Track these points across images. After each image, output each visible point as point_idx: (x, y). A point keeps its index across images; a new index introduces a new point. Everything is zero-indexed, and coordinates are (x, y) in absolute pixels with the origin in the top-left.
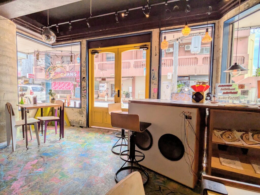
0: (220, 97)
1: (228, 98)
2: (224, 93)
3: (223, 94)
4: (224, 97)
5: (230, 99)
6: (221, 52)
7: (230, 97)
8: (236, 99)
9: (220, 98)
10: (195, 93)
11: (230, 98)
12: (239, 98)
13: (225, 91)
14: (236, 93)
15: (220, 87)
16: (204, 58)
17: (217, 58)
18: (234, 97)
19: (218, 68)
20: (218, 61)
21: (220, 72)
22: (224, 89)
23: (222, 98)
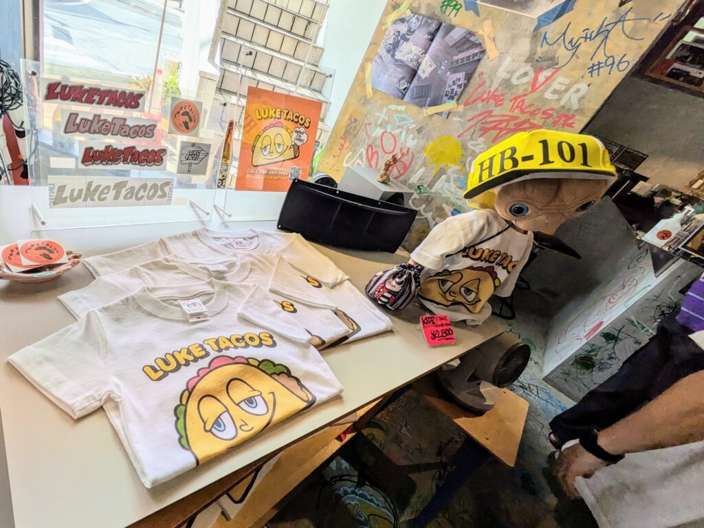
0: (62, 188)
1: (112, 193)
2: (90, 156)
3: (81, 166)
4: (90, 184)
5: (125, 198)
7: (124, 183)
9: (66, 193)
11: (124, 192)
13: (100, 142)
15: (58, 101)
18: (144, 187)
22: (92, 122)
23: (75, 194)
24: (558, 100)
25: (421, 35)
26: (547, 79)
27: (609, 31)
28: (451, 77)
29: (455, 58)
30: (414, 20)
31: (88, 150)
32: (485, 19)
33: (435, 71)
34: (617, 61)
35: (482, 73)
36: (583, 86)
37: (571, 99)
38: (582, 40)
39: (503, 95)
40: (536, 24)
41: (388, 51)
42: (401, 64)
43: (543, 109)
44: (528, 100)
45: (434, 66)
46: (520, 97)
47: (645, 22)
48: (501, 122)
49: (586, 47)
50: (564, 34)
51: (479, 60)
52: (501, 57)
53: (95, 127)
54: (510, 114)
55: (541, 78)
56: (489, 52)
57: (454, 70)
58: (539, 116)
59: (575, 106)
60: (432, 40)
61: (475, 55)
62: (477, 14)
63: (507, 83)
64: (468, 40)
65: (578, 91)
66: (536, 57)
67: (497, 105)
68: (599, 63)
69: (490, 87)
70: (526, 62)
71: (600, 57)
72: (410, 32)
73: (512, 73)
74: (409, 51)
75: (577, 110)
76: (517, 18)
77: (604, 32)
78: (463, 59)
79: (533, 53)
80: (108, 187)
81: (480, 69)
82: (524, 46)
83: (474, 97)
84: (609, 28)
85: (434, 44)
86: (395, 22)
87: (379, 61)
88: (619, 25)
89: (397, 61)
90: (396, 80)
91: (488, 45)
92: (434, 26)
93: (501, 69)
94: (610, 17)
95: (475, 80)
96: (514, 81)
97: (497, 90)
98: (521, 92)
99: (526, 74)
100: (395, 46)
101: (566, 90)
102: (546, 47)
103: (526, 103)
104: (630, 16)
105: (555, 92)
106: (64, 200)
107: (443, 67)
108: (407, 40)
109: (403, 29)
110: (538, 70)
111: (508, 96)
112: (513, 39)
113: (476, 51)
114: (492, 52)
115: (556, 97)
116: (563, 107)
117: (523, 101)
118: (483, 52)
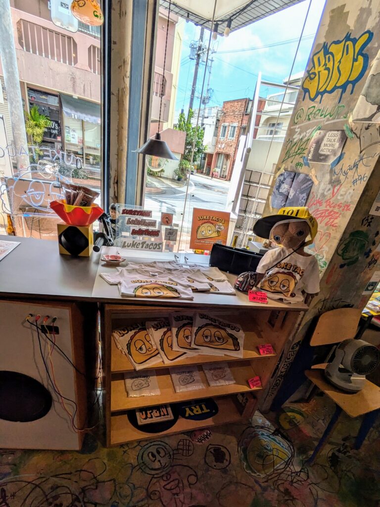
0: (125, 242)
1: (141, 245)
2: (134, 232)
3: (131, 235)
4: (134, 241)
5: (145, 248)
6: (128, 74)
7: (145, 242)
8: (156, 247)
9: (126, 244)
10: (66, 228)
11: (145, 245)
12: (160, 246)
13: (137, 228)
14: (156, 233)
15: (125, 215)
16: (91, 46)
17: (119, 90)
18: (152, 244)
19: (122, 128)
20: (120, 103)
21: (127, 139)
22: (135, 221)
23: (129, 245)
24: (343, 199)
25: (289, 180)
26: (338, 190)
27: (358, 165)
28: (301, 196)
29: (302, 187)
30: (285, 174)
31: (133, 230)
32: (312, 168)
33: (295, 194)
34: (362, 177)
35: (313, 192)
36: (351, 191)
37: (348, 198)
38: (349, 170)
39: (322, 200)
40: (331, 166)
41: (277, 189)
42: (281, 194)
43: (338, 204)
44: (332, 201)
45: (294, 192)
46: (328, 200)
47: (370, 158)
48: (322, 213)
49: (350, 173)
50: (342, 169)
51: (311, 187)
52: (319, 184)
53: (136, 222)
54: (326, 209)
55: (336, 190)
56: (315, 183)
57: (302, 193)
58: (337, 207)
59: (350, 201)
60: (293, 181)
61: (310, 184)
62: (309, 166)
63: (323, 195)
64: (306, 179)
65: (350, 193)
66: (333, 181)
67: (320, 206)
68: (356, 179)
69: (317, 197)
70: (329, 184)
71: (356, 177)
72: (285, 179)
73: (324, 190)
74: (285, 187)
75: (351, 202)
76: (323, 165)
77: (356, 165)
78: (305, 187)
79: (331, 179)
80: (139, 243)
81: (312, 191)
82: (328, 177)
83: (311, 204)
84: (358, 163)
85: (294, 183)
86: (279, 176)
87: (273, 194)
88: (361, 161)
89: (280, 193)
90: (280, 202)
91: (314, 179)
92: (293, 175)
93: (320, 188)
94: (357, 158)
95: (311, 195)
96: (325, 193)
97: (319, 198)
98: (328, 198)
99: (329, 189)
100: (280, 186)
101: (345, 194)
102: (336, 176)
103: (331, 202)
104: (365, 156)
105: (341, 195)
106: (125, 247)
107: (298, 192)
108: (283, 183)
109: (282, 178)
110: (334, 187)
111: (324, 201)
112: (323, 174)
113: (310, 183)
114: (316, 183)
115: (342, 197)
116: (345, 202)
117: (330, 202)
118: (313, 183)
